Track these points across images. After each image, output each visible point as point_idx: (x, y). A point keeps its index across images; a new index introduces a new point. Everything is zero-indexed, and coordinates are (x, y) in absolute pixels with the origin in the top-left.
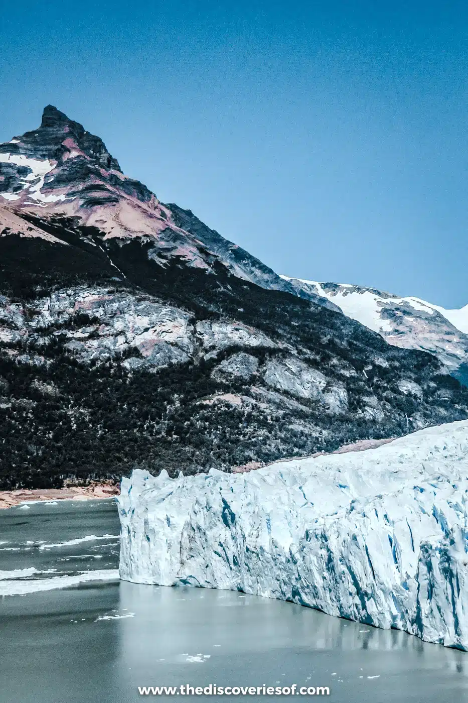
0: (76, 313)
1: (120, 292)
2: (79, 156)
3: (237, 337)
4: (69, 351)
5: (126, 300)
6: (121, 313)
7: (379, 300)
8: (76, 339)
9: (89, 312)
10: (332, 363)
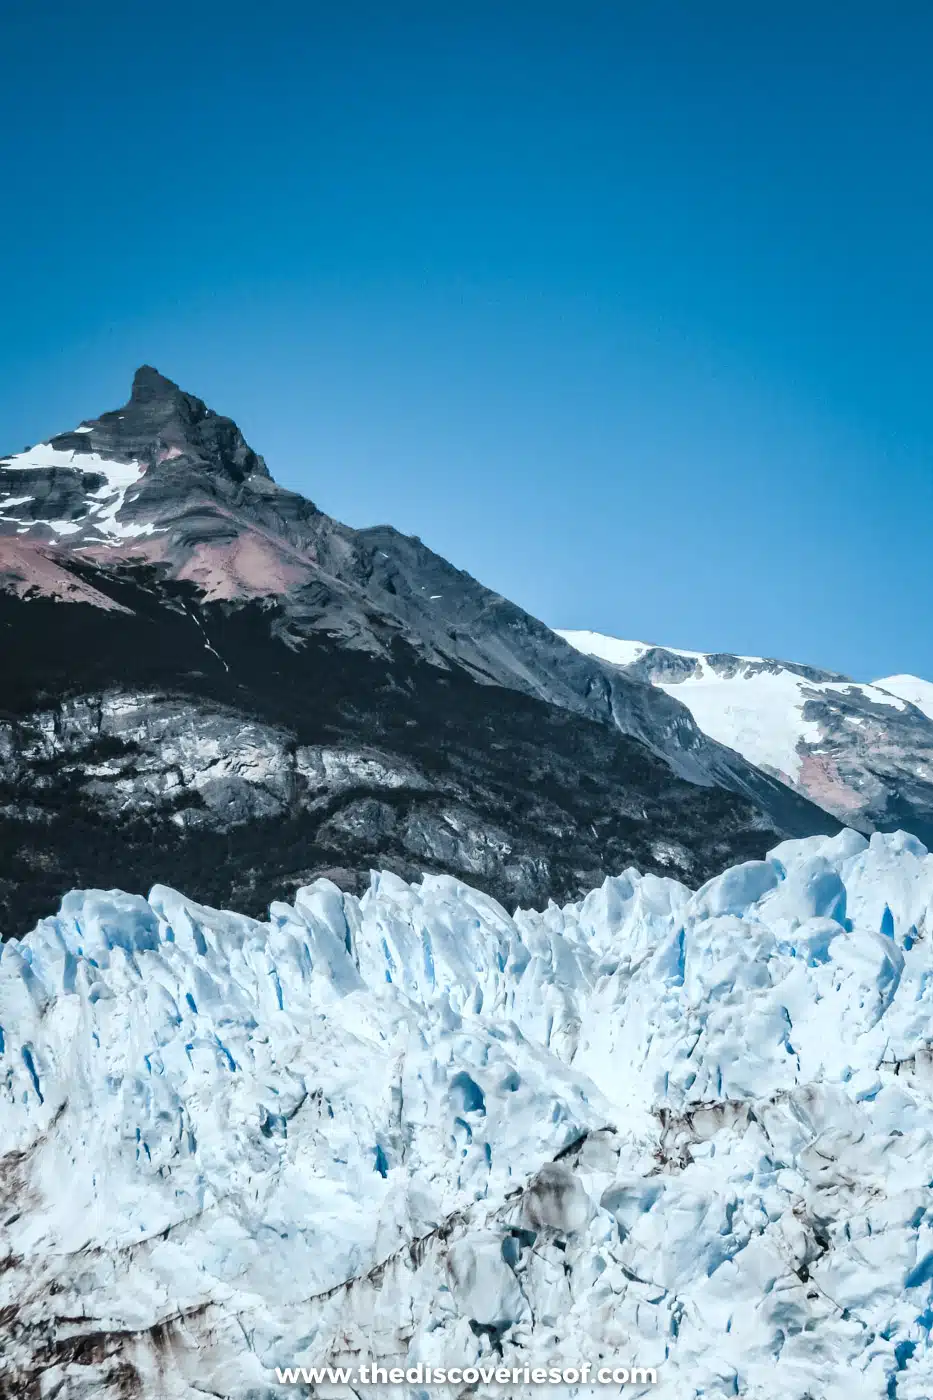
0: (101, 735)
1: (174, 700)
2: (180, 457)
3: (364, 773)
4: (87, 797)
5: (181, 714)
6: (173, 735)
7: (805, 686)
8: (98, 777)
9: (122, 734)
10: (532, 814)
